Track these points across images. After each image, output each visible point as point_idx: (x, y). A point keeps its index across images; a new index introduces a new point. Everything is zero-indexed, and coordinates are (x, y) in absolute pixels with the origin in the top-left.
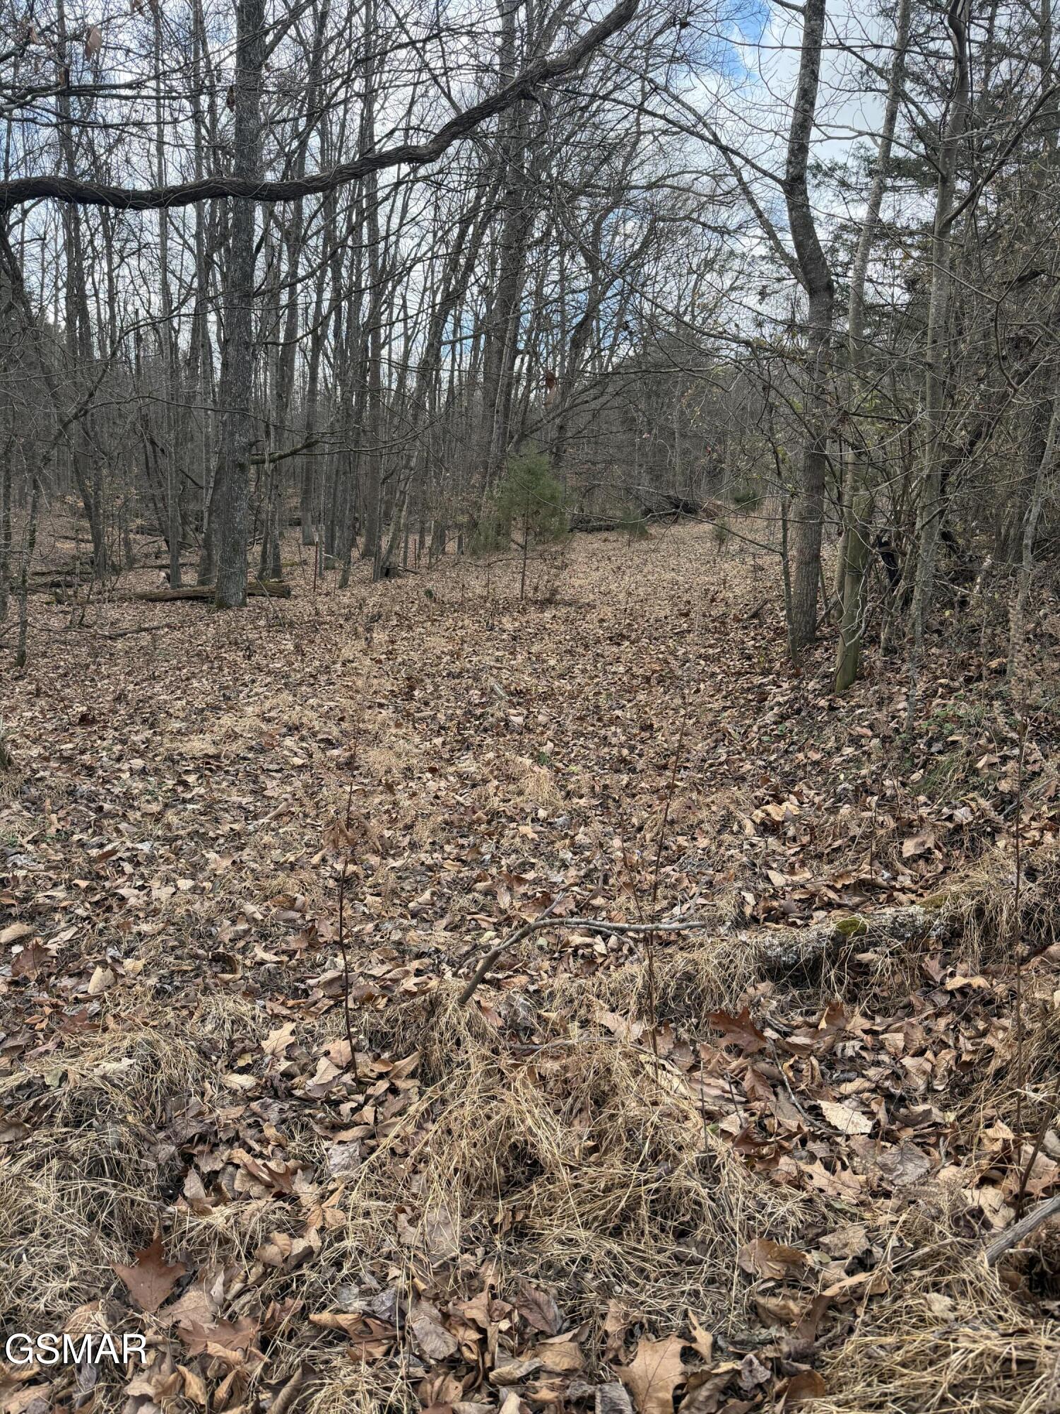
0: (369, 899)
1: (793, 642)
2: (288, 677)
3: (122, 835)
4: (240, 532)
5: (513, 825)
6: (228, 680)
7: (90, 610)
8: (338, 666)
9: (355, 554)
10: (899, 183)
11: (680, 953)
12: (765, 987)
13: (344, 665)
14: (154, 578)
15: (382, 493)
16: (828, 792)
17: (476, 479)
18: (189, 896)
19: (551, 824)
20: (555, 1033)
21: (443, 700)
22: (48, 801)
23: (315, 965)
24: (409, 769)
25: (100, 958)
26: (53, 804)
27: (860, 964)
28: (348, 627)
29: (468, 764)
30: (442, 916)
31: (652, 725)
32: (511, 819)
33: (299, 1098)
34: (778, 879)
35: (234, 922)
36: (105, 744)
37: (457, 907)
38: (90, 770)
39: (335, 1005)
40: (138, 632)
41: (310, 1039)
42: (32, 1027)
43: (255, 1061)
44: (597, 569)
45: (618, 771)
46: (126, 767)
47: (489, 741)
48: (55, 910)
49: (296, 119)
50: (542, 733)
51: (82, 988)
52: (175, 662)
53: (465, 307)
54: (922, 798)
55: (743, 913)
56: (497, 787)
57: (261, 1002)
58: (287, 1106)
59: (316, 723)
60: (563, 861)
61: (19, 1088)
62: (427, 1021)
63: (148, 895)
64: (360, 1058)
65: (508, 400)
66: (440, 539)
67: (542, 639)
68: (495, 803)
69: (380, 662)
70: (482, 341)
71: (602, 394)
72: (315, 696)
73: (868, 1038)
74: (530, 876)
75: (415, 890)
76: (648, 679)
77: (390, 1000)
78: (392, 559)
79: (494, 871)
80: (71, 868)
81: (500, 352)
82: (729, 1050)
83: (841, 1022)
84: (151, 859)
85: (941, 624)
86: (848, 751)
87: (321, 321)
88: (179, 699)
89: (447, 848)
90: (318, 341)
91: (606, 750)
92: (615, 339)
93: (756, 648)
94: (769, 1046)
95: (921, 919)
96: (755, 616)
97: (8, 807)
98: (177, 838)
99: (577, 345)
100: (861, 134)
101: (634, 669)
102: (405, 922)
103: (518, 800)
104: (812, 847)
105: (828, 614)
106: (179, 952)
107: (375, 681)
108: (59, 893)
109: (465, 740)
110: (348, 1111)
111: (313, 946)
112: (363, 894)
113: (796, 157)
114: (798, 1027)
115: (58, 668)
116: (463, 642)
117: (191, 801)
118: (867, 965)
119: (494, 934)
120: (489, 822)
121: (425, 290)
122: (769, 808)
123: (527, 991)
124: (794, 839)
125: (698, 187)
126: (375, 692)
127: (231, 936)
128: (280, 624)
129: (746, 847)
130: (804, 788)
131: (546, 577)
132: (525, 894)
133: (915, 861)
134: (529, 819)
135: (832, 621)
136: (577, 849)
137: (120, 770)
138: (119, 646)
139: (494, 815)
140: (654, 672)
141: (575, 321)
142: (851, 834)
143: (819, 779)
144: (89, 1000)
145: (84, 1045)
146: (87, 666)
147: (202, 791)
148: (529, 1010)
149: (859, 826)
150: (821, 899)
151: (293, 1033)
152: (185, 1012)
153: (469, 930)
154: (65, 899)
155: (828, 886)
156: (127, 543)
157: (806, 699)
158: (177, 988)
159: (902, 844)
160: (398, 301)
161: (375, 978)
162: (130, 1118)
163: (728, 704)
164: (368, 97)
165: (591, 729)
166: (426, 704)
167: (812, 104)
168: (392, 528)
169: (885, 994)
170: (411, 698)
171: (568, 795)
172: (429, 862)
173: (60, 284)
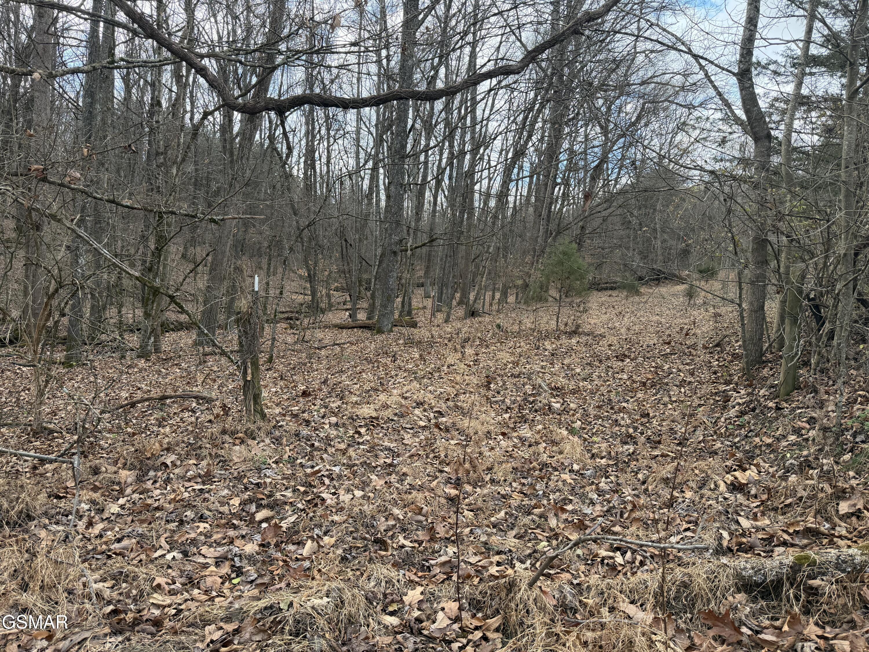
0: (466, 513)
1: (747, 363)
2: (416, 373)
3: (324, 462)
4: (392, 290)
5: (556, 473)
6: (382, 374)
7: (308, 333)
8: (445, 368)
9: (454, 303)
10: (814, 70)
11: (678, 568)
12: (741, 597)
13: (448, 367)
14: (343, 316)
15: (472, 268)
16: (778, 465)
17: (528, 259)
18: (361, 501)
19: (582, 474)
20: (592, 614)
21: (509, 391)
22: (285, 439)
23: (434, 552)
24: (488, 432)
25: (310, 534)
26: (287, 441)
27: (811, 588)
28: (450, 345)
29: (525, 432)
30: (512, 529)
31: (648, 414)
32: (555, 469)
33: (425, 636)
34: (745, 523)
35: (387, 520)
36: (316, 408)
37: (522, 523)
38: (307, 422)
39: (447, 579)
40: (333, 345)
41: (432, 599)
42: (272, 572)
43: (399, 609)
44: (606, 313)
45: (626, 443)
46: (327, 421)
47: (538, 418)
48: (286, 503)
49: (432, 59)
50: (573, 415)
51: (300, 552)
52: (353, 363)
53: (525, 159)
54: (852, 473)
55: (721, 544)
56: (545, 448)
57: (402, 572)
58: (418, 640)
59: (432, 401)
60: (591, 499)
61: (266, 608)
62: (507, 595)
63: (338, 498)
64: (464, 614)
65: (550, 211)
66: (505, 294)
67: (571, 356)
68: (544, 457)
69: (469, 366)
70: (535, 179)
71: (610, 207)
72: (432, 385)
73: (821, 642)
74: (569, 507)
75: (495, 510)
76: (644, 384)
77: (481, 579)
78: (476, 306)
79: (545, 502)
80: (296, 479)
81: (546, 185)
82: (715, 639)
83: (799, 628)
84: (340, 477)
85: (857, 353)
86: (792, 438)
87: (441, 171)
88: (356, 384)
89: (514, 485)
90: (439, 182)
91: (617, 428)
92: (619, 173)
93: (720, 366)
94: (745, 639)
95: (858, 559)
96: (717, 345)
97: (263, 441)
98: (355, 465)
99: (594, 179)
100: (788, 42)
101: (634, 377)
102: (489, 530)
103: (560, 457)
104: (769, 503)
105: (770, 345)
106: (355, 535)
107: (467, 378)
108: (289, 494)
109: (523, 416)
110: (457, 648)
111: (432, 539)
112: (462, 509)
113: (745, 58)
114: (766, 628)
115: (290, 364)
116: (521, 356)
117: (362, 443)
118: (817, 589)
119: (547, 543)
120: (541, 470)
121: (502, 150)
122: (737, 474)
123: (572, 583)
124: (756, 497)
125: (674, 82)
126: (467, 384)
127: (384, 528)
128: (410, 342)
129: (720, 499)
130: (761, 461)
131: (573, 317)
132: (567, 520)
133: (848, 517)
134: (567, 470)
135: (773, 350)
136: (600, 493)
137: (324, 423)
138: (323, 353)
139: (545, 465)
140: (648, 379)
141: (593, 165)
142: (799, 495)
143: (772, 456)
144: (304, 559)
145: (301, 586)
146: (305, 364)
147: (368, 438)
148: (574, 596)
149: (805, 490)
150: (778, 539)
151: (422, 593)
152: (358, 573)
153: (530, 540)
154: (291, 497)
155: (783, 530)
156: (328, 296)
157: (759, 401)
158: (354, 558)
159: (838, 504)
160: (486, 157)
161: (471, 564)
162: (327, 635)
163: (703, 402)
164: (474, 45)
165: (606, 414)
166: (498, 393)
167: (756, 26)
168: (476, 288)
169: (832, 611)
170: (489, 389)
171: (593, 456)
172: (503, 492)
173: (301, 155)
